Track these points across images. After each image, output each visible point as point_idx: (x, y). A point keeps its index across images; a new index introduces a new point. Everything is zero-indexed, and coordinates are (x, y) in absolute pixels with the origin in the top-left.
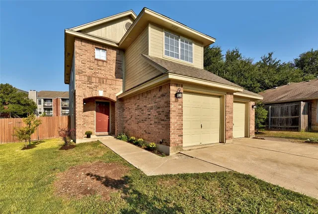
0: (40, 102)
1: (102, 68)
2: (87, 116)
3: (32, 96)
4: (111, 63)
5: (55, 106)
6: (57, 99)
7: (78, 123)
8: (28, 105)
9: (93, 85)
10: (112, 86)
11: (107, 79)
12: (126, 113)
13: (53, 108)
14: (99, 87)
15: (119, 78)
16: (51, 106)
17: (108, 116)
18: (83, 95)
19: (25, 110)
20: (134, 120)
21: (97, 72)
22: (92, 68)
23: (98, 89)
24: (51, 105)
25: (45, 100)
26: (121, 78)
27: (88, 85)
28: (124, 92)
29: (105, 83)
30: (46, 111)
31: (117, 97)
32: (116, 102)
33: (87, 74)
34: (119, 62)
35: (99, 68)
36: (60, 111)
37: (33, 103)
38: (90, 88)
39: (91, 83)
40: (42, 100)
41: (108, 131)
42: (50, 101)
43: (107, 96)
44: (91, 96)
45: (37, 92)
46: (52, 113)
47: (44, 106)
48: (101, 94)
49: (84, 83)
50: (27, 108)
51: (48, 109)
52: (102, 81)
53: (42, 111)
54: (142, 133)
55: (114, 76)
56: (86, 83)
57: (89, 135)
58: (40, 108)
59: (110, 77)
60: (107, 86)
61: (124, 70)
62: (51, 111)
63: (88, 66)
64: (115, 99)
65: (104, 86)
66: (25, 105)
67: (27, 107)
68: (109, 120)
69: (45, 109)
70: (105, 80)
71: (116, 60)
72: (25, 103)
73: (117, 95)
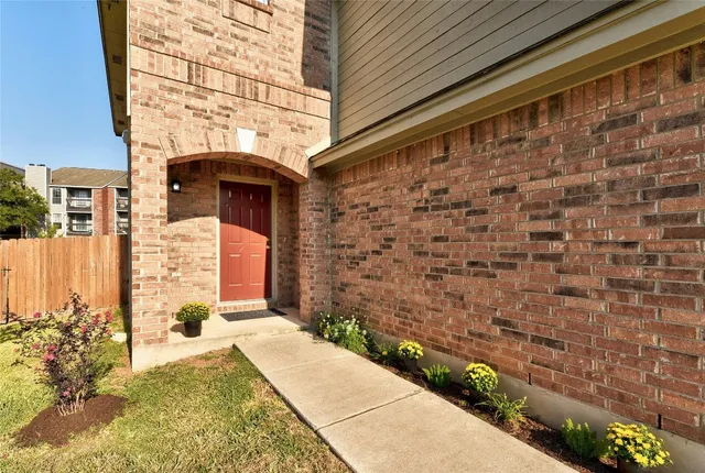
0: (57, 197)
1: (253, 35)
2: (185, 238)
3: (36, 182)
4: (288, 23)
5: (100, 208)
6: (105, 191)
7: (143, 273)
8: (23, 203)
9: (211, 103)
10: (290, 116)
11: (270, 84)
12: (352, 229)
13: (92, 212)
14: (240, 113)
15: (317, 87)
16: (89, 208)
17: (265, 239)
18: (166, 144)
19: (13, 217)
20: (408, 256)
21: (231, 47)
22: (209, 28)
23: (232, 123)
24: (88, 204)
25: (72, 191)
26: (325, 88)
27: (194, 102)
28: (338, 143)
29: (262, 97)
30: (75, 222)
31: (311, 160)
32: (305, 181)
33: (183, 48)
34: (316, 23)
35: (237, 31)
36: (112, 220)
37: (38, 199)
38: (199, 113)
39: (203, 91)
40: (64, 193)
41: (268, 295)
42: (85, 194)
43: (270, 153)
44: (205, 150)
45: (48, 170)
46: (92, 225)
47: (69, 207)
48: (246, 143)
49: (172, 90)
50: (18, 213)
51: (81, 216)
52: (250, 89)
53: (65, 220)
54: (475, 327)
55: (298, 74)
56: (178, 92)
57: (191, 325)
58: (58, 213)
59: (282, 78)
60: (270, 113)
61: (334, 55)
62: (88, 222)
63: (191, 15)
64: (300, 168)
65: (259, 111)
66: (12, 203)
67: (19, 211)
68: (269, 252)
69: (71, 216)
70: (262, 87)
71: (307, 14)
72: (13, 198)
73: (311, 152)
